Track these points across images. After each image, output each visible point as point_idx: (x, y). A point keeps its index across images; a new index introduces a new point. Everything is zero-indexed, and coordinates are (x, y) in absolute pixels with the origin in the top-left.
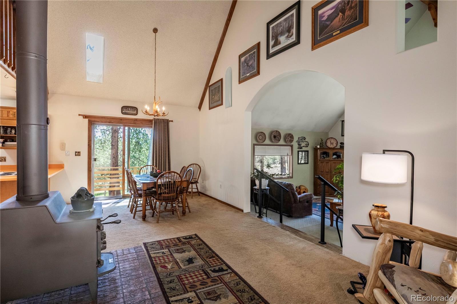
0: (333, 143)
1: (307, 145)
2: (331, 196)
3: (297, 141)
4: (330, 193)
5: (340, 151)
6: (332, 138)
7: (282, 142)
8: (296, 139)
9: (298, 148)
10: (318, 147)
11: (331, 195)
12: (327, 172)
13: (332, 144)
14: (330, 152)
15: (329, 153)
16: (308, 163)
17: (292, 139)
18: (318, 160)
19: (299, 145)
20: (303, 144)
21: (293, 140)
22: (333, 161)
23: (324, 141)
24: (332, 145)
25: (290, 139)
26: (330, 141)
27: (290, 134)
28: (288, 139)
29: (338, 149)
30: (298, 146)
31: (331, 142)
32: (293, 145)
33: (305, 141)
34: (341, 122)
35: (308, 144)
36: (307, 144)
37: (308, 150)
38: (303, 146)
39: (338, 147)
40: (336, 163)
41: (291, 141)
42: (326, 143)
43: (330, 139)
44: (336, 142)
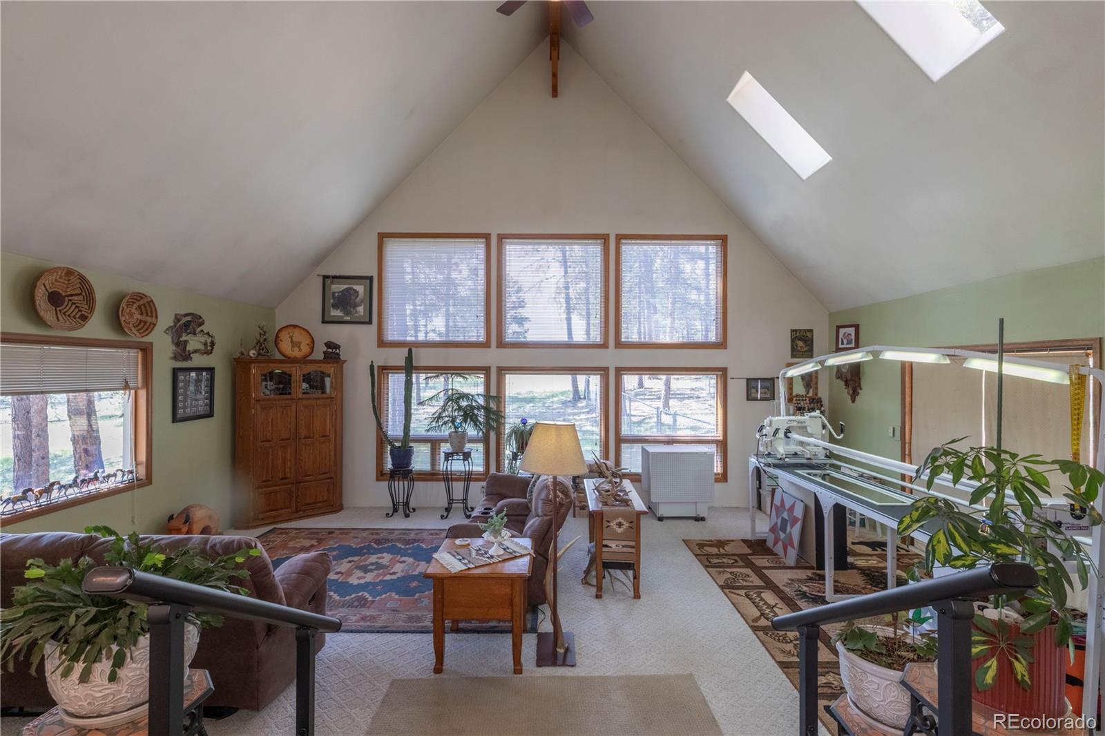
0: (300, 343)
1: (209, 348)
2: (296, 515)
3: (171, 328)
4: (294, 509)
5: (325, 368)
6: (295, 326)
7: (96, 327)
8: (165, 320)
9: (175, 358)
10: (252, 353)
11: (297, 511)
12: (282, 440)
13: (295, 344)
14: (294, 372)
15: (290, 376)
16: (210, 414)
17: (149, 319)
18: (253, 402)
19: (178, 344)
20: (194, 343)
21: (155, 325)
22: (304, 402)
23: (271, 337)
24: (296, 349)
25: (137, 316)
26: (291, 337)
27: (139, 296)
28: (131, 315)
29: (319, 362)
30: (174, 348)
31: (294, 339)
32: (152, 343)
33: (202, 331)
34: (321, 279)
35: (213, 344)
36: (209, 341)
37: (212, 366)
38: (195, 351)
39: (319, 354)
40: (313, 406)
41: (146, 327)
42: (276, 344)
43: (291, 330)
44: (308, 341)
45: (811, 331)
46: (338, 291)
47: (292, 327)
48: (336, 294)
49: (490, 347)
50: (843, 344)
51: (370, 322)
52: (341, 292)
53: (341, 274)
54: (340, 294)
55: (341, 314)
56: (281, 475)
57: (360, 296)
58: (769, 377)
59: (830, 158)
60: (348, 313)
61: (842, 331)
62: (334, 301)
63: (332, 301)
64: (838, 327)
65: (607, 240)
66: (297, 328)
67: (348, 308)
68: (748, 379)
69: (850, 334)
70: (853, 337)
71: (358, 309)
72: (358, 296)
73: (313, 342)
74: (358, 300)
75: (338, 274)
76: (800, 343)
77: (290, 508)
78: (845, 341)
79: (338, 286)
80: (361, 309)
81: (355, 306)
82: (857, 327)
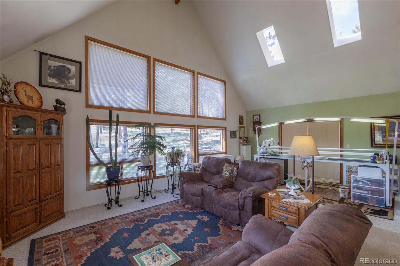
2: (40, 227)
6: (27, 84)
12: (30, 170)
13: (29, 98)
15: (34, 120)
18: (5, 140)
24: (30, 101)
26: (25, 92)
34: (38, 54)
39: (49, 107)
42: (16, 94)
43: (24, 85)
44: (38, 97)
45: (243, 116)
46: (55, 65)
47: (25, 84)
48: (52, 68)
49: (151, 113)
50: (255, 120)
51: (80, 91)
52: (56, 67)
53: (56, 55)
54: (55, 68)
55: (57, 82)
56: (30, 198)
57: (72, 73)
58: (235, 130)
59: (284, 62)
60: (62, 82)
61: (255, 116)
62: (50, 71)
63: (48, 72)
64: (254, 115)
65: (194, 73)
66: (28, 85)
67: (63, 79)
68: (231, 131)
69: (258, 118)
70: (259, 118)
71: (71, 81)
72: (70, 72)
73: (41, 98)
74: (70, 75)
75: (53, 54)
76: (241, 120)
77: (36, 222)
78: (256, 120)
79: (53, 62)
80: (73, 82)
81: (68, 79)
82: (260, 115)
